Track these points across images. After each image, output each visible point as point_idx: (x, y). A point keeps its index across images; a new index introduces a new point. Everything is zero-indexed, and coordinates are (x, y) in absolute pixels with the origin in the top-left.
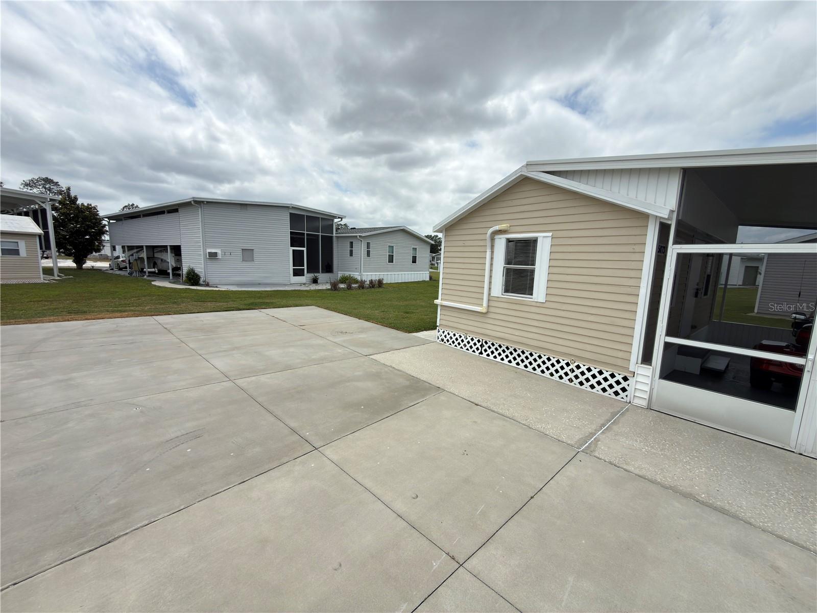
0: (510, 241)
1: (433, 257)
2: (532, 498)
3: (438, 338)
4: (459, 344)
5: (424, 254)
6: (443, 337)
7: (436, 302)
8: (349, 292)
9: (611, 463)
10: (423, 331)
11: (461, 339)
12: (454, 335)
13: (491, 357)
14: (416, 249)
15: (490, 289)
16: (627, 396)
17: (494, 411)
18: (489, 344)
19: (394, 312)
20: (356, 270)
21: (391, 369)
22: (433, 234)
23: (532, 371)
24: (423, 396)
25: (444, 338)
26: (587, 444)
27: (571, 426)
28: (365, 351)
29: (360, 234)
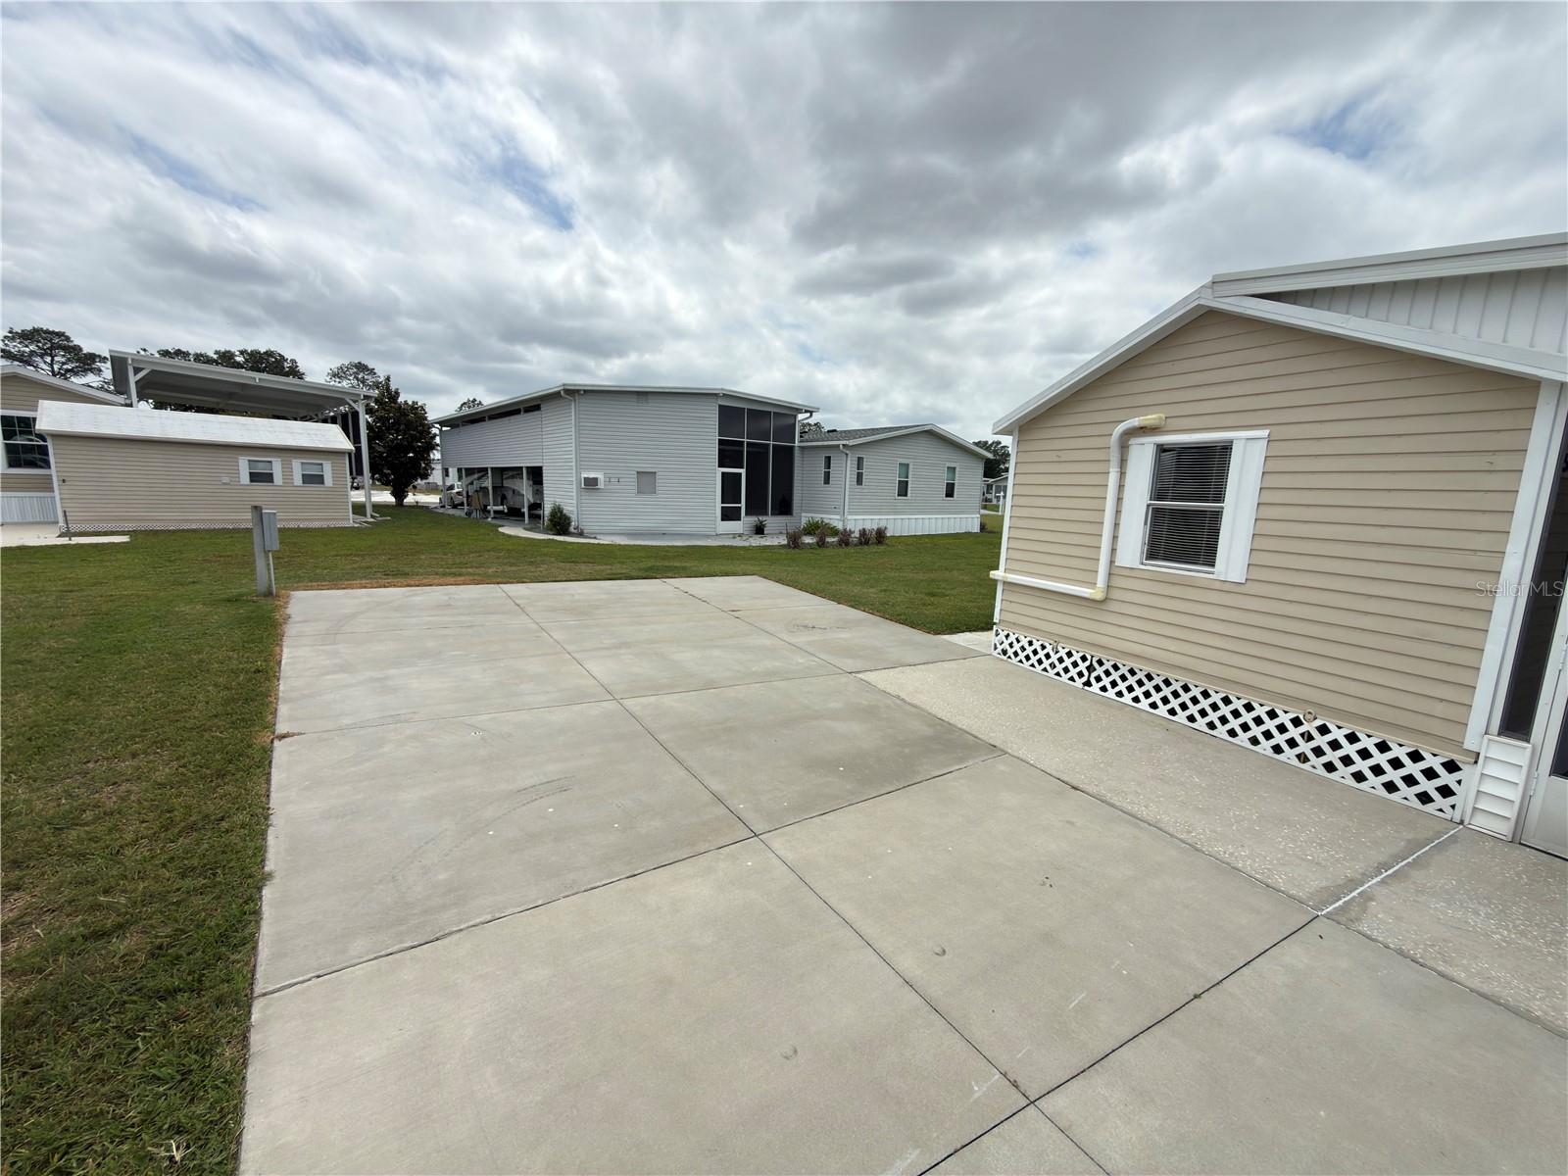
0: (1165, 451)
1: (988, 485)
2: (1196, 997)
3: (996, 648)
4: (1040, 662)
5: (971, 480)
6: (1006, 645)
7: (994, 574)
8: (819, 551)
9: (1401, 953)
10: (963, 632)
11: (1045, 651)
12: (1031, 643)
13: (1111, 693)
14: (954, 469)
15: (1113, 550)
16: (1453, 807)
17: (1112, 805)
18: (1108, 666)
19: (907, 592)
20: (835, 510)
21: (899, 702)
22: (991, 439)
23: (1206, 729)
24: (962, 760)
25: (1008, 647)
26: (1340, 903)
27: (1298, 857)
28: (849, 664)
29: (844, 442)
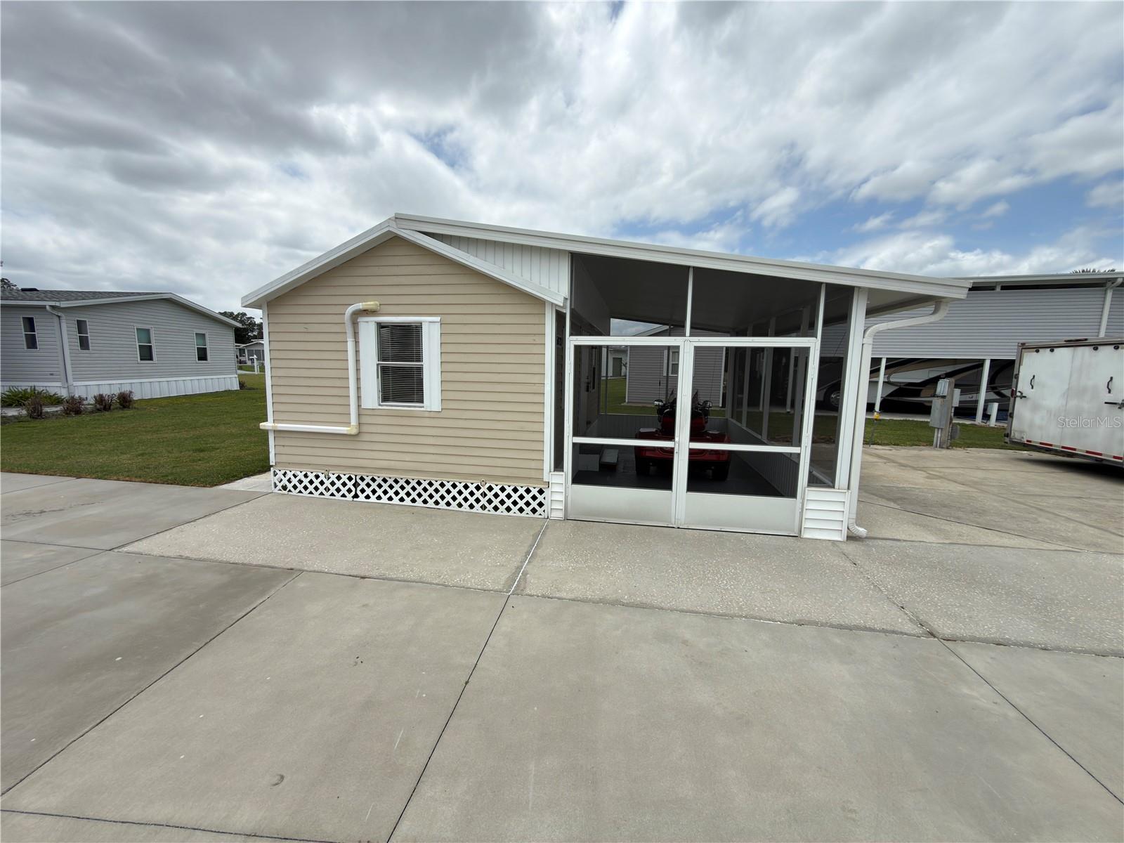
0: (383, 327)
1: (240, 350)
2: (467, 683)
3: (276, 486)
4: (316, 489)
5: (223, 346)
6: (285, 481)
7: (263, 425)
9: (544, 596)
10: (241, 478)
11: (319, 480)
12: (306, 476)
13: (373, 499)
14: (204, 335)
15: (359, 398)
16: (544, 511)
17: (392, 579)
18: (368, 480)
19: (169, 452)
20: (52, 376)
21: (182, 562)
23: (434, 506)
25: (287, 483)
26: (516, 583)
27: (494, 566)
28: (108, 540)
29: (53, 303)
